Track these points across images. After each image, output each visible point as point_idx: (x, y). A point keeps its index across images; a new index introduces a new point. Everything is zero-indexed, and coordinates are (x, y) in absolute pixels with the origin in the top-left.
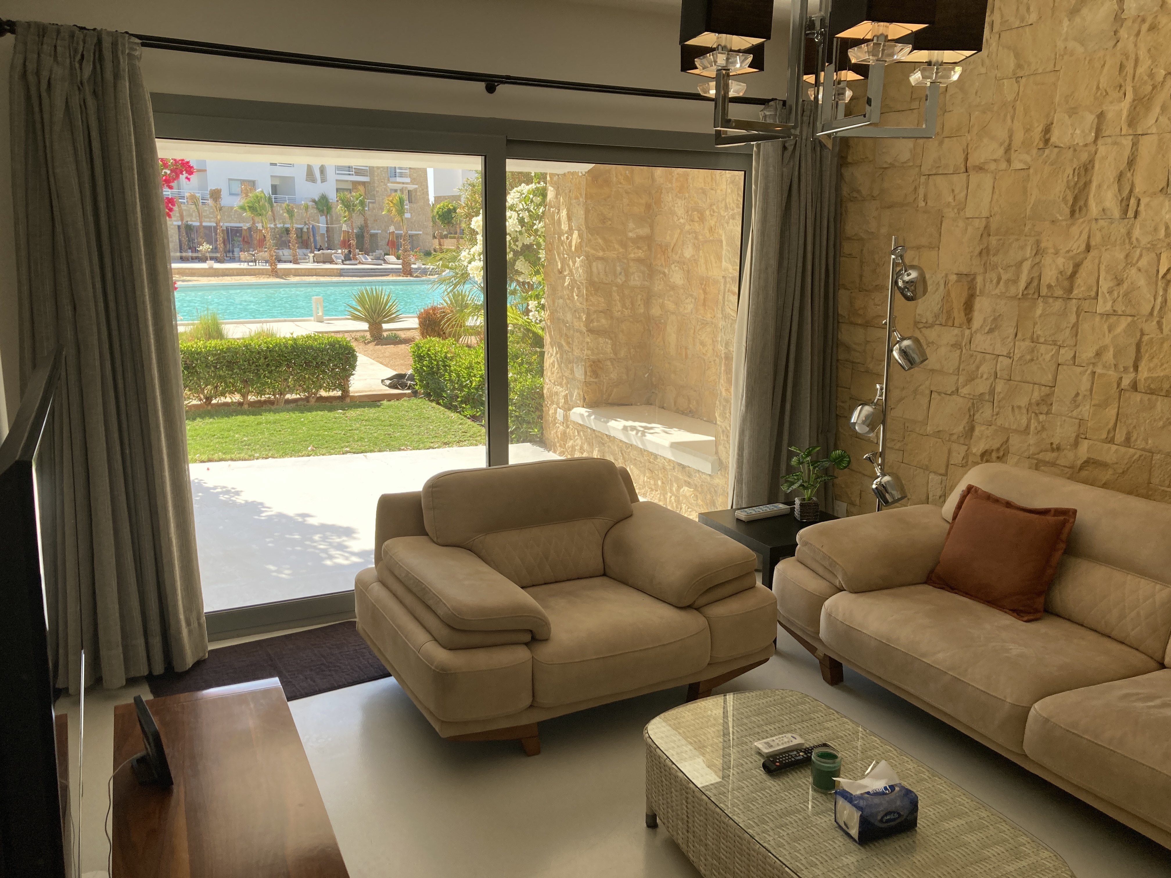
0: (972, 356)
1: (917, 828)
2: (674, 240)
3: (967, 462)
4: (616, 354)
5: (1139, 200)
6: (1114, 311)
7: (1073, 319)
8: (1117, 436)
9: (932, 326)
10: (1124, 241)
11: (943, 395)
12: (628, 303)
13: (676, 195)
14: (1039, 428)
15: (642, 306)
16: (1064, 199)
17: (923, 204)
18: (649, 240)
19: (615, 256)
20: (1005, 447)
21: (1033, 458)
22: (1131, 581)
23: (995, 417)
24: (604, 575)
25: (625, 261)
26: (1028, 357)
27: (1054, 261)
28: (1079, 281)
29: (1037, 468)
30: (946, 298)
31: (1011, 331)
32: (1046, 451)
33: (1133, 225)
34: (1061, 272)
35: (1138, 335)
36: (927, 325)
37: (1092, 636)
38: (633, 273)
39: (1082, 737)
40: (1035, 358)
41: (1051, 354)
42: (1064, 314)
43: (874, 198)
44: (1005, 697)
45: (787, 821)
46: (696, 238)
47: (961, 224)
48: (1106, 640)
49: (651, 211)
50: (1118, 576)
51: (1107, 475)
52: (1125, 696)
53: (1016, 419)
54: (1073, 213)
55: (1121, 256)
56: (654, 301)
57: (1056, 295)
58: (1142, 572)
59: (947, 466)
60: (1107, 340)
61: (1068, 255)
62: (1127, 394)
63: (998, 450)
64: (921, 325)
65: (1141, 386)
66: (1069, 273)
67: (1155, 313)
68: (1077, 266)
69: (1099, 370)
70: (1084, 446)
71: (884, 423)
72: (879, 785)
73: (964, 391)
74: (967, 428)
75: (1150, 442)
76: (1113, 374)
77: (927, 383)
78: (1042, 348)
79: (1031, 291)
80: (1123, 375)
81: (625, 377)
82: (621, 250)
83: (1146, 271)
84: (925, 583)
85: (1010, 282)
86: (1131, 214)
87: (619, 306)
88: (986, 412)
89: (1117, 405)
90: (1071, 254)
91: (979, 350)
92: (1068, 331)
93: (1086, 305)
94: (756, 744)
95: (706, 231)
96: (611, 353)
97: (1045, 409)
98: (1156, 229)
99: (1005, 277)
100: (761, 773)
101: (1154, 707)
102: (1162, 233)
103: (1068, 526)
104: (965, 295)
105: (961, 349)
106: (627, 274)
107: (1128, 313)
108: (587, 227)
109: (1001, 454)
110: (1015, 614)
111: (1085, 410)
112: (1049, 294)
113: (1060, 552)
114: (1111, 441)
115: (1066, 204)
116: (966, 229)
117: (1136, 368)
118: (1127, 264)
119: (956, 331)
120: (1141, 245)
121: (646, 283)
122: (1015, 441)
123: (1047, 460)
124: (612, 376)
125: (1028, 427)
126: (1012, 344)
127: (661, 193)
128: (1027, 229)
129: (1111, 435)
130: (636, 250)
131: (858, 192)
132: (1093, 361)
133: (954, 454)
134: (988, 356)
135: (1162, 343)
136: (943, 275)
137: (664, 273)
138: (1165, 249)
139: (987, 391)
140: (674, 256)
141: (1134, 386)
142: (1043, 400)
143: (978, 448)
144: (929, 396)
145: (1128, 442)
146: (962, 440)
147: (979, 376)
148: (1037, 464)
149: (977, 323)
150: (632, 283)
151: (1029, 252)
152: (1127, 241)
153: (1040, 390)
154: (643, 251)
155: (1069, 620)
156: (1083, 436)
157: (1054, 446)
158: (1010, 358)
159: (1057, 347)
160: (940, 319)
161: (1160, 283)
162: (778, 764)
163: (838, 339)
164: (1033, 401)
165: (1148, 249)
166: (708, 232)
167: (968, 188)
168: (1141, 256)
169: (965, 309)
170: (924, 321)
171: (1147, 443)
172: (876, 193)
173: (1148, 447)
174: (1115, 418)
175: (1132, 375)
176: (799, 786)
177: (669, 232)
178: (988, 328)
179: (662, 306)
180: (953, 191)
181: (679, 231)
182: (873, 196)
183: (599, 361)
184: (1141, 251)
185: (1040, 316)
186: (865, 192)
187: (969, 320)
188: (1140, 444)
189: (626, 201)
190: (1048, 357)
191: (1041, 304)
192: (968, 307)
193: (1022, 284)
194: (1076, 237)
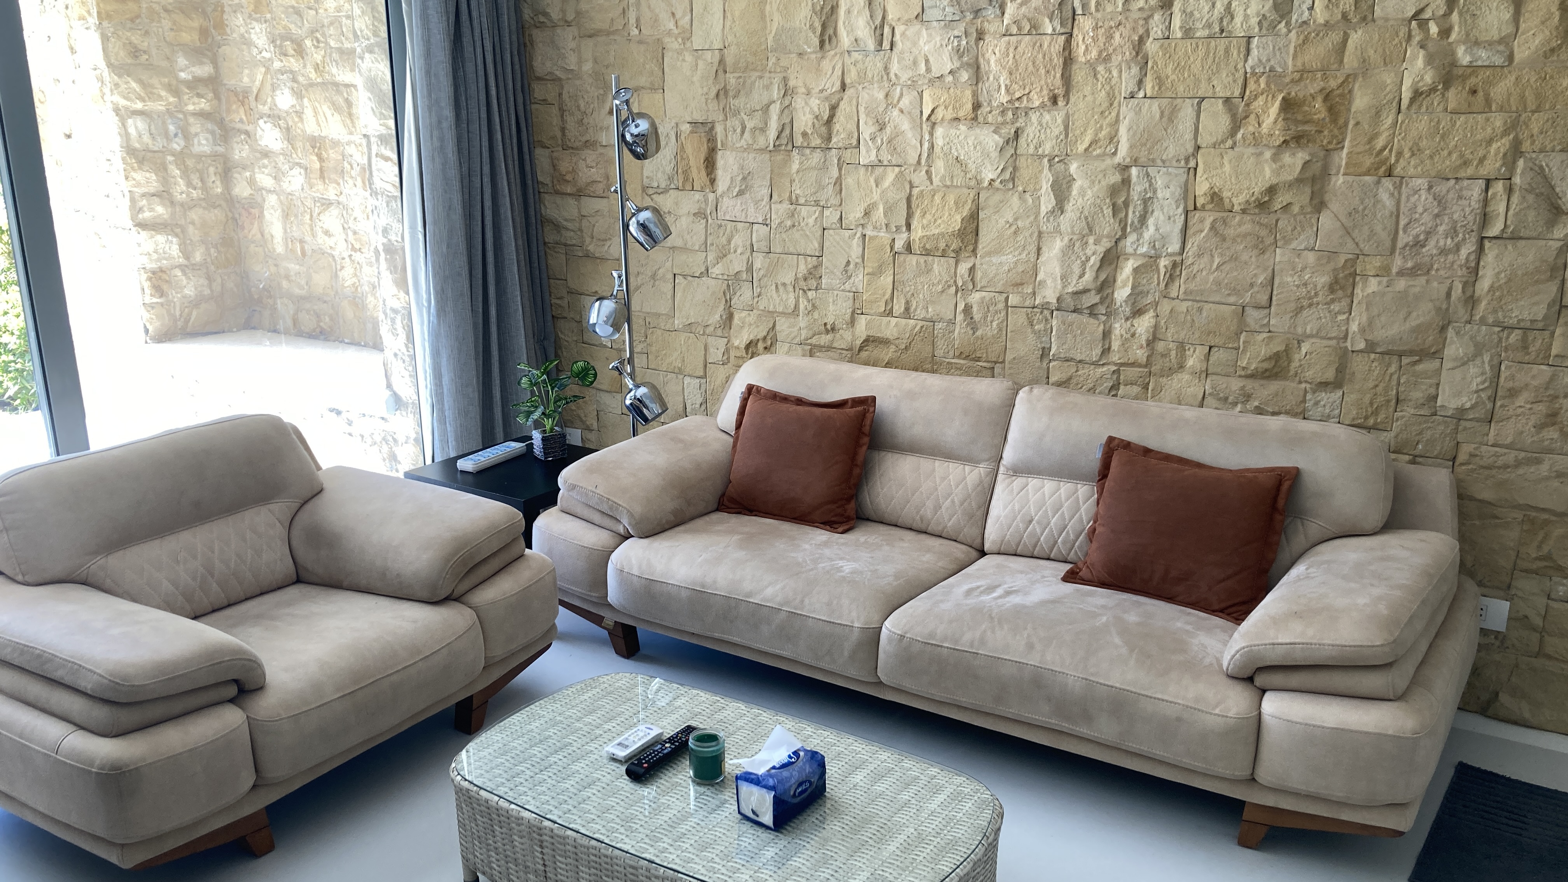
0: (720, 226)
1: (826, 794)
2: (258, 83)
3: (728, 358)
4: (187, 258)
5: (893, 28)
6: (880, 161)
7: (835, 173)
8: (896, 308)
9: (666, 191)
10: (882, 77)
11: (689, 278)
12: (196, 181)
13: (250, 16)
14: (810, 308)
15: (218, 183)
16: (812, 27)
17: (636, 32)
18: (213, 83)
19: (163, 108)
20: (771, 335)
21: (806, 344)
22: (940, 467)
23: (756, 300)
24: (299, 580)
25: (181, 116)
26: (789, 223)
27: (806, 103)
28: (837, 127)
29: (811, 355)
30: (680, 154)
31: (766, 192)
32: (820, 333)
33: (890, 58)
34: (817, 117)
35: (908, 187)
36: (659, 191)
37: (909, 535)
38: (197, 134)
39: (942, 646)
40: (796, 224)
41: (814, 217)
42: (824, 167)
43: (569, 24)
44: (852, 622)
45: (683, 831)
46: (294, 80)
47: (689, 58)
48: (923, 536)
49: (210, 40)
50: (925, 463)
51: (888, 353)
52: (969, 592)
53: (782, 300)
54: (822, 43)
55: (881, 96)
56: (236, 175)
57: (813, 145)
58: (949, 455)
59: (705, 366)
60: (876, 196)
61: (821, 95)
62: (902, 257)
63: (765, 338)
64: (651, 191)
65: (916, 247)
66: (826, 118)
67: (923, 161)
68: (834, 108)
69: (869, 232)
70: (862, 321)
71: (629, 321)
72: (781, 756)
73: (716, 271)
74: (724, 317)
75: (930, 310)
76: (884, 236)
77: (668, 264)
78: (804, 211)
79: (784, 141)
80: (896, 236)
81: (207, 292)
82: (171, 99)
83: (909, 113)
84: (718, 510)
85: (757, 132)
86: (886, 45)
87: (182, 185)
88: (744, 295)
89: (892, 272)
90: (825, 94)
91: (728, 218)
92: (831, 187)
93: (847, 155)
94: (607, 749)
95: (310, 69)
96: (179, 257)
97: (813, 283)
98: (915, 63)
99: (749, 125)
100: (625, 783)
101: (1000, 597)
102: (922, 67)
103: (869, 416)
104: (704, 149)
105: (706, 218)
106: (187, 137)
107: (894, 163)
108: (110, 65)
109: (769, 343)
110: (828, 527)
111: (859, 280)
112: (805, 144)
113: (865, 448)
114: (890, 313)
115: (814, 33)
116: (697, 65)
117: (908, 226)
118: (888, 105)
119: (697, 196)
120: (901, 82)
121: (218, 148)
122: (783, 325)
123: (822, 344)
124: (187, 291)
125: (796, 306)
126: (768, 207)
127: (223, 12)
128: (770, 64)
129: (889, 307)
130: (196, 100)
131: (546, 14)
132: (862, 222)
133: (712, 350)
134: (740, 226)
135: (933, 196)
136: (673, 124)
137: (247, 133)
138: (927, 86)
139: (744, 269)
140: (261, 107)
141: (909, 248)
142: (810, 273)
143: (740, 340)
144: (672, 280)
145: (907, 313)
146: (719, 332)
147: (732, 251)
148: (811, 350)
149: (722, 184)
150: (196, 149)
151: (775, 94)
152: (885, 77)
153: (806, 262)
154: (208, 101)
155: (882, 523)
156: (859, 312)
157: (829, 327)
158: (767, 225)
159: (820, 209)
160: (676, 182)
161: (924, 126)
162: (645, 765)
163: (541, 214)
164: (800, 275)
165: (909, 87)
166: (313, 71)
167: (692, 10)
168: (902, 95)
169: (707, 167)
170: (656, 185)
171: (927, 311)
172: (570, 17)
173: (929, 316)
174: (891, 287)
175: (905, 235)
176: (678, 784)
177: (246, 71)
178: (737, 189)
179: (252, 182)
180: (673, 14)
181: (263, 70)
182: (566, 21)
183: (162, 270)
184: (902, 89)
185: (798, 172)
186: (555, 14)
187: (713, 181)
188: (921, 313)
189: (166, 24)
190: (811, 221)
191: (797, 157)
192: (710, 164)
193: (772, 134)
194: (829, 73)
